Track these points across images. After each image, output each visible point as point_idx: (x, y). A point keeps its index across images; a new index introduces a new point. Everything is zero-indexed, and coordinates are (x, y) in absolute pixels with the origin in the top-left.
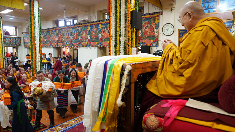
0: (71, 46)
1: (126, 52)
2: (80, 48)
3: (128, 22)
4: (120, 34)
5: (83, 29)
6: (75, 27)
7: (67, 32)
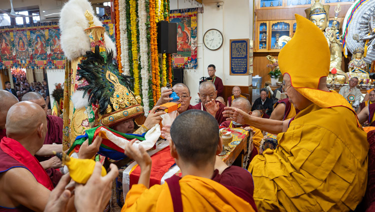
0: (32, 65)
1: (153, 98)
2: (52, 71)
3: (152, 43)
4: (140, 65)
5: (53, 35)
6: (35, 29)
7: (20, 38)
